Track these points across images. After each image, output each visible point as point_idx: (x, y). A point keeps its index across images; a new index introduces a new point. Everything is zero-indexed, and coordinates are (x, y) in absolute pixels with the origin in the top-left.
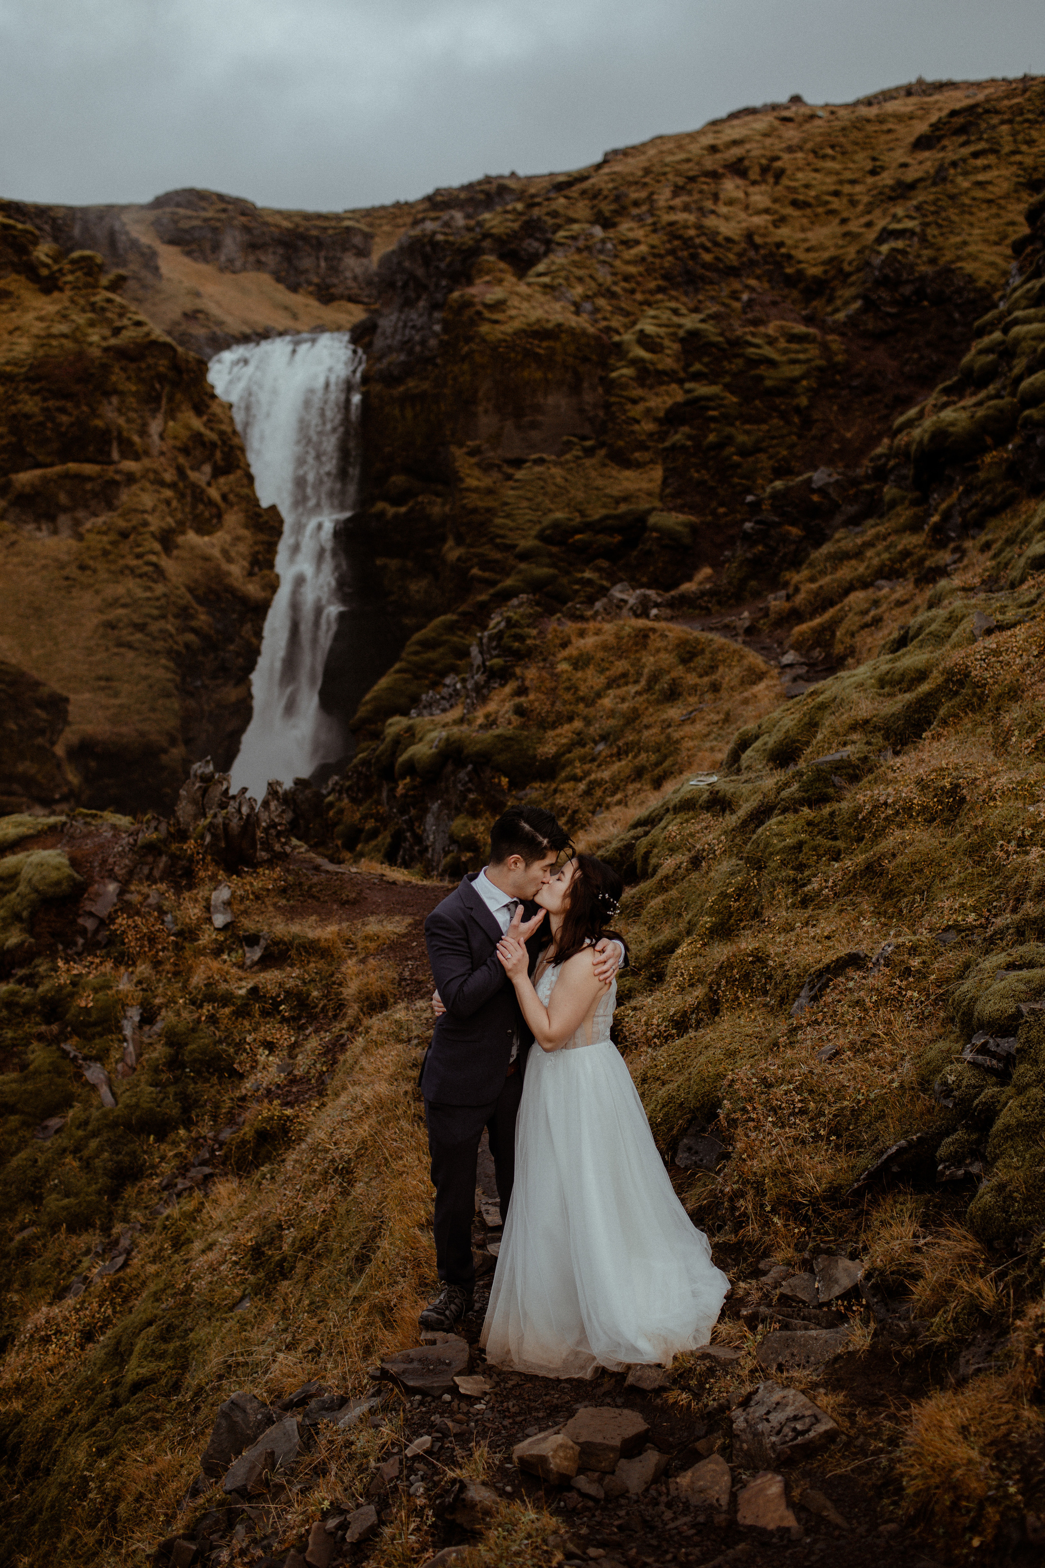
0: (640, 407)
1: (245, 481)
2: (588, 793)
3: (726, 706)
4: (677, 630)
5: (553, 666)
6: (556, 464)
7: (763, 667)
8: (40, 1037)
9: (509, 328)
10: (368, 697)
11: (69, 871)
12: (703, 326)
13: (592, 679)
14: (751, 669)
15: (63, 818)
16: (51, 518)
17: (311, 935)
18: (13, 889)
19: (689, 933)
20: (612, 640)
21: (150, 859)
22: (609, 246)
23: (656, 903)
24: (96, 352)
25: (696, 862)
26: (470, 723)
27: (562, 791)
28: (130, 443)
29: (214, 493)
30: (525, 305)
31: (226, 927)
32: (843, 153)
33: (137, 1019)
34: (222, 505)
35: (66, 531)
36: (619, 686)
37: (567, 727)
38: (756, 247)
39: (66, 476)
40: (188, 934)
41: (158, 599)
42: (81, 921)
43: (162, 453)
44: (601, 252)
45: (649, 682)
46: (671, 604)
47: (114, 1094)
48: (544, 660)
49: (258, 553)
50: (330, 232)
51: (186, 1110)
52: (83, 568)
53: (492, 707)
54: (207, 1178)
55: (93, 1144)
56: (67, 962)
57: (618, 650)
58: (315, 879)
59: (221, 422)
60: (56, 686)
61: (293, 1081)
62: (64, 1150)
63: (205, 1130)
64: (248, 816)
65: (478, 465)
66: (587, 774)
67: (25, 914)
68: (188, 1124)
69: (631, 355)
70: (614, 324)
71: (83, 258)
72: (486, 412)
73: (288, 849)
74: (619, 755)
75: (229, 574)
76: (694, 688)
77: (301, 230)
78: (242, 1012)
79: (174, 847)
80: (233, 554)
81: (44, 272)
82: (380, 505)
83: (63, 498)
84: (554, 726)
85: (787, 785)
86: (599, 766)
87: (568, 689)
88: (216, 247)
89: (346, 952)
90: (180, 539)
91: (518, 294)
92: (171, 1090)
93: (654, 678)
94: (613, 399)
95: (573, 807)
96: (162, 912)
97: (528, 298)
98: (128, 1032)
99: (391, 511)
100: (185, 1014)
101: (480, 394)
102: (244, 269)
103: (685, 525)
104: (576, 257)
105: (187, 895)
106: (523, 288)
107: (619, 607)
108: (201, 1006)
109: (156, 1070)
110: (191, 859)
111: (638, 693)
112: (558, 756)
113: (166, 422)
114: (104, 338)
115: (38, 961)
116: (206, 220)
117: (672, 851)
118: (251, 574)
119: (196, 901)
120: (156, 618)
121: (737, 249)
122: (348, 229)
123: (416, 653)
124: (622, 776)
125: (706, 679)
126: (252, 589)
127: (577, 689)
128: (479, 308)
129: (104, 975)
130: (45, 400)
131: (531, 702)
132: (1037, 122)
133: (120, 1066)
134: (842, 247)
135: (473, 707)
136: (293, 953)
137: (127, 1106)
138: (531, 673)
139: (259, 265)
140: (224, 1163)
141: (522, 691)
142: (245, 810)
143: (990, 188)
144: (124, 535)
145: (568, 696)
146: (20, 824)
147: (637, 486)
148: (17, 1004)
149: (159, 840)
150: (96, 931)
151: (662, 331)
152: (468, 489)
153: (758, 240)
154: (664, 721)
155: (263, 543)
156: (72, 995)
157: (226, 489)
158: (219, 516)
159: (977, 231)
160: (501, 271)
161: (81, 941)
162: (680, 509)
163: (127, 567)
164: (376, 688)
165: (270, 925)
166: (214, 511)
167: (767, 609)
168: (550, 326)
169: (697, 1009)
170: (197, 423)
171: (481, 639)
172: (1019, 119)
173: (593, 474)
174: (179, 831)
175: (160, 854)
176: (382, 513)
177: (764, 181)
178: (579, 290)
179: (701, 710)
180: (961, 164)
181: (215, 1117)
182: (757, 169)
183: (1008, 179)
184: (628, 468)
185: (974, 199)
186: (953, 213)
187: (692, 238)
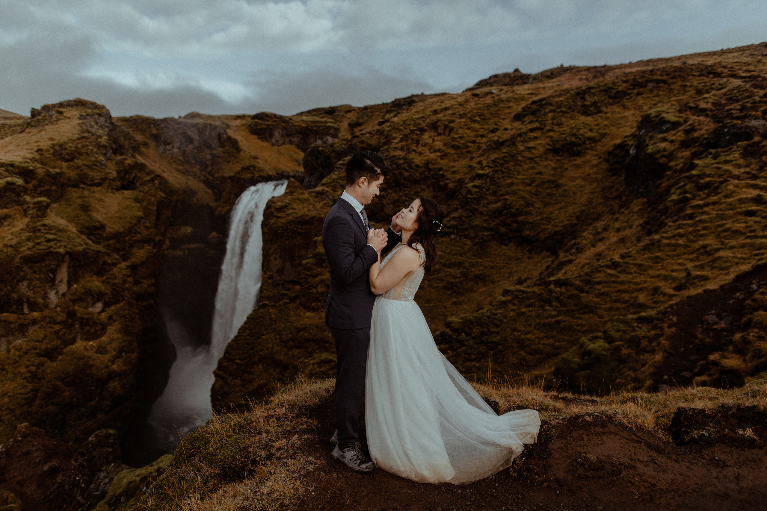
6: (273, 307)
9: (285, 220)
24: (18, 258)
28: (36, 303)
29: (102, 317)
30: (300, 206)
32: (484, 119)
35: (4, 346)
38: (430, 170)
39: (1, 321)
43: (58, 306)
50: (321, 128)
65: (272, 284)
72: (275, 259)
75: (95, 364)
77: (309, 127)
80: (107, 349)
88: (271, 136)
91: (299, 200)
97: (304, 202)
101: (271, 252)
102: (284, 143)
106: (304, 196)
121: (420, 170)
122: (329, 127)
132: (567, 113)
139: (291, 142)
143: (533, 151)
144: (25, 353)
153: (431, 166)
172: (558, 110)
180: (524, 135)
182: (443, 127)
183: (543, 146)
184: (309, 311)
185: (524, 157)
186: (511, 165)
187: (400, 164)
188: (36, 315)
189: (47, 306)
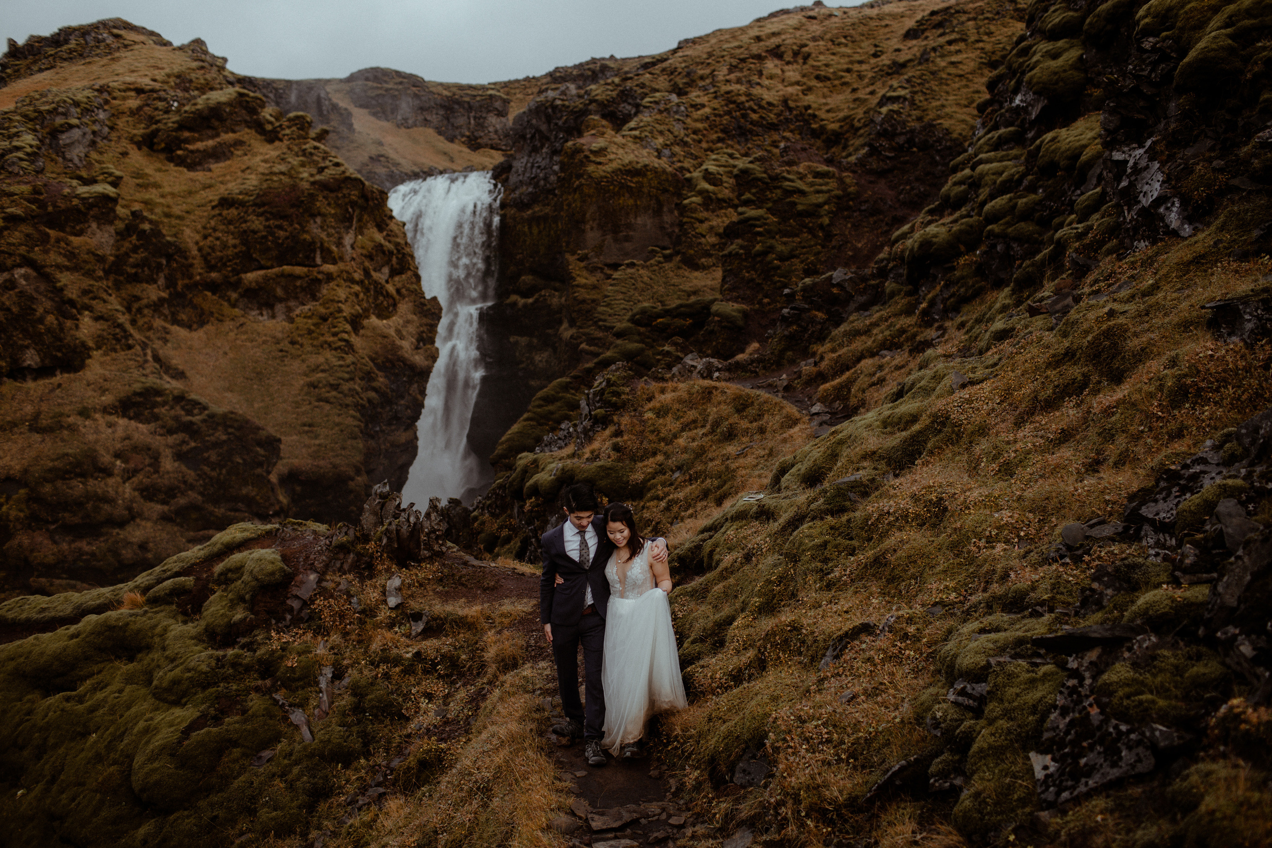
0: (706, 225)
1: (414, 280)
2: (668, 509)
3: (770, 444)
4: (733, 388)
5: (641, 415)
6: (643, 267)
7: (797, 415)
8: (257, 689)
9: (608, 168)
10: (503, 439)
11: (281, 565)
12: (751, 166)
13: (670, 424)
14: (788, 417)
15: (277, 526)
16: (271, 306)
17: (461, 613)
18: (239, 578)
19: (743, 610)
20: (685, 396)
21: (341, 556)
22: (682, 108)
23: (718, 588)
24: (305, 185)
25: (748, 558)
26: (579, 457)
27: (648, 508)
28: (330, 252)
29: (390, 288)
30: (621, 151)
31: (398, 607)
32: (853, 42)
33: (330, 676)
34: (397, 297)
35: (281, 317)
36: (690, 430)
37: (651, 460)
38: (790, 109)
39: (282, 275)
40: (369, 612)
41: (348, 366)
42: (289, 602)
43: (353, 259)
44: (676, 112)
45: (712, 426)
46: (729, 369)
47: (311, 732)
48: (635, 410)
49: (423, 332)
50: (478, 98)
51: (366, 744)
52: (293, 343)
53: (596, 445)
54: (382, 796)
55: (296, 770)
56: (278, 633)
57: (689, 403)
58: (464, 572)
59: (396, 236)
60: (272, 431)
61: (447, 723)
62: (274, 775)
63: (380, 759)
64: (415, 524)
65: (586, 268)
66: (668, 494)
67: (247, 597)
68: (367, 755)
69: (698, 187)
70: (686, 165)
71: (297, 117)
72: (592, 229)
73: (444, 549)
74: (691, 481)
75: (401, 348)
76: (746, 431)
77: (457, 96)
78: (409, 670)
79: (359, 547)
80: (404, 333)
81: (269, 127)
82: (514, 298)
83: (279, 292)
84: (642, 460)
85: (815, 499)
86: (676, 489)
87: (652, 432)
88: (394, 110)
89: (487, 626)
90: (365, 322)
91: (615, 143)
92: (355, 729)
93: (716, 424)
94: (685, 220)
95: (657, 520)
96: (350, 596)
97: (623, 146)
98: (323, 685)
99: (521, 301)
100: (366, 672)
101: (588, 215)
102: (415, 125)
103: (739, 311)
104: (658, 117)
105: (368, 582)
106: (619, 139)
107: (691, 372)
108: (378, 666)
109: (344, 714)
110: (371, 556)
111: (704, 435)
112: (645, 481)
113: (356, 236)
114: (312, 175)
115: (256, 632)
116: (387, 90)
117: (730, 549)
118: (417, 348)
119: (375, 587)
120: (347, 380)
121: (776, 110)
122: (491, 97)
123: (539, 406)
124: (693, 496)
125: (755, 424)
126: (418, 359)
127: (659, 432)
128: (587, 153)
129: (306, 642)
130: (267, 220)
131: (624, 441)
132: (994, 19)
133: (316, 711)
134: (853, 109)
135: (582, 445)
136: (447, 626)
137: (321, 741)
138: (626, 421)
139: (426, 122)
140: (394, 785)
141: (618, 433)
142: (412, 519)
143: (961, 66)
144: (324, 319)
145: (652, 437)
146: (245, 530)
147: (703, 284)
148: (241, 664)
149: (348, 542)
150: (301, 610)
151: (721, 170)
152: (578, 286)
153: (791, 104)
154: (724, 455)
155: (426, 325)
156: (281, 658)
157: (399, 285)
158: (395, 305)
159: (951, 98)
160: (603, 126)
161: (289, 617)
162: (735, 300)
163: (326, 342)
164: (510, 432)
165: (430, 606)
166: (391, 301)
167: (800, 372)
168: (639, 166)
169: (749, 666)
170: (379, 237)
171: (588, 395)
172: (981, 17)
173: (671, 274)
174: (363, 535)
175: (349, 553)
176: (515, 304)
177: (796, 62)
178: (661, 140)
179: (751, 447)
180: (939, 49)
181: (387, 750)
182: (790, 53)
183: (974, 60)
184: (696, 270)
185: (949, 74)
186: (933, 84)
187: (743, 103)
188: (329, 268)
189: (341, 259)
